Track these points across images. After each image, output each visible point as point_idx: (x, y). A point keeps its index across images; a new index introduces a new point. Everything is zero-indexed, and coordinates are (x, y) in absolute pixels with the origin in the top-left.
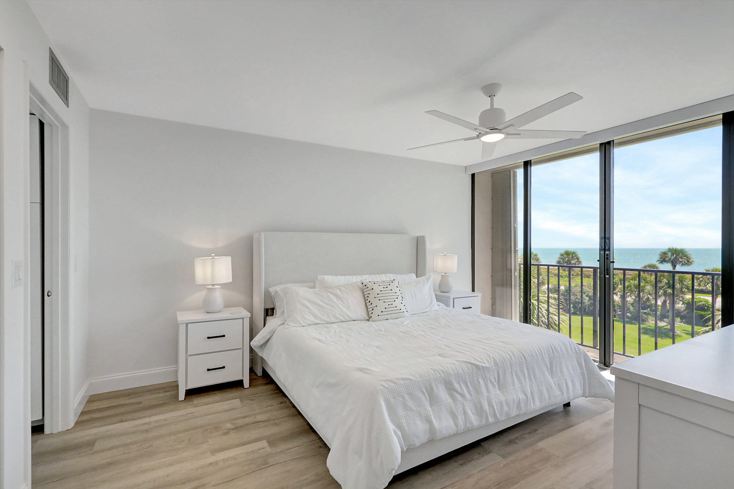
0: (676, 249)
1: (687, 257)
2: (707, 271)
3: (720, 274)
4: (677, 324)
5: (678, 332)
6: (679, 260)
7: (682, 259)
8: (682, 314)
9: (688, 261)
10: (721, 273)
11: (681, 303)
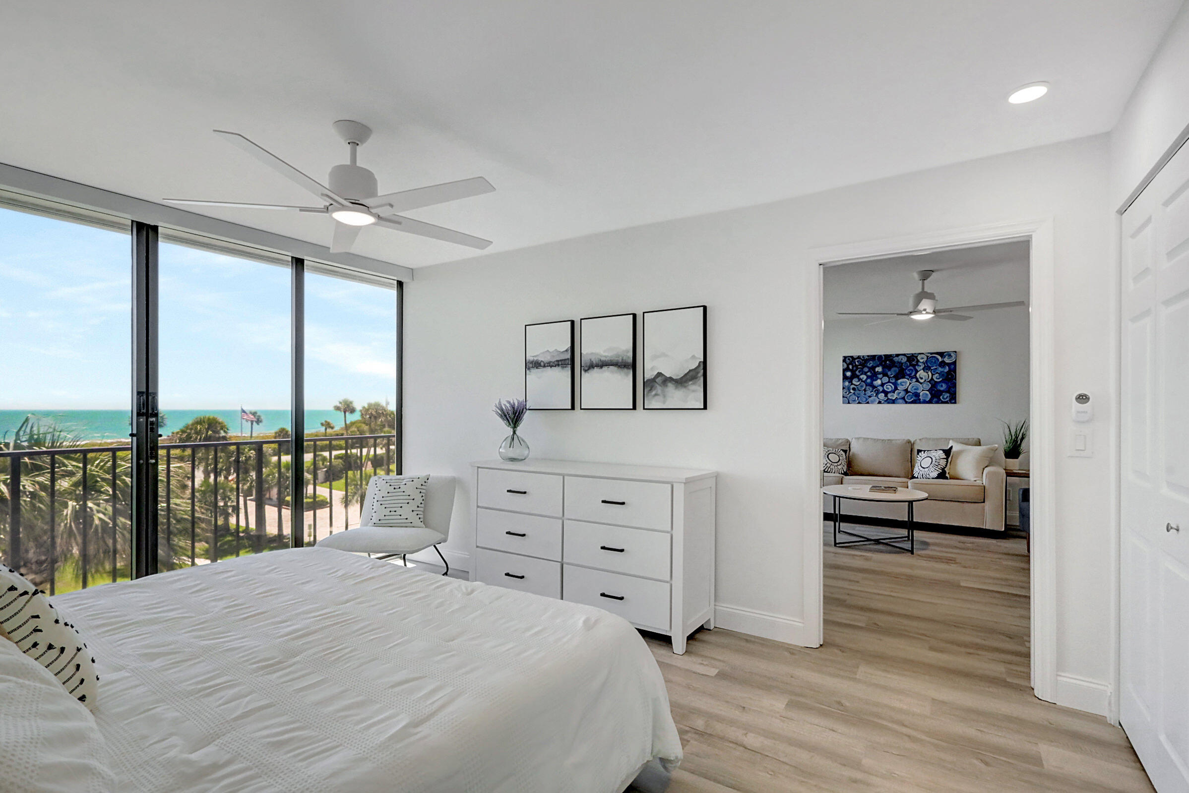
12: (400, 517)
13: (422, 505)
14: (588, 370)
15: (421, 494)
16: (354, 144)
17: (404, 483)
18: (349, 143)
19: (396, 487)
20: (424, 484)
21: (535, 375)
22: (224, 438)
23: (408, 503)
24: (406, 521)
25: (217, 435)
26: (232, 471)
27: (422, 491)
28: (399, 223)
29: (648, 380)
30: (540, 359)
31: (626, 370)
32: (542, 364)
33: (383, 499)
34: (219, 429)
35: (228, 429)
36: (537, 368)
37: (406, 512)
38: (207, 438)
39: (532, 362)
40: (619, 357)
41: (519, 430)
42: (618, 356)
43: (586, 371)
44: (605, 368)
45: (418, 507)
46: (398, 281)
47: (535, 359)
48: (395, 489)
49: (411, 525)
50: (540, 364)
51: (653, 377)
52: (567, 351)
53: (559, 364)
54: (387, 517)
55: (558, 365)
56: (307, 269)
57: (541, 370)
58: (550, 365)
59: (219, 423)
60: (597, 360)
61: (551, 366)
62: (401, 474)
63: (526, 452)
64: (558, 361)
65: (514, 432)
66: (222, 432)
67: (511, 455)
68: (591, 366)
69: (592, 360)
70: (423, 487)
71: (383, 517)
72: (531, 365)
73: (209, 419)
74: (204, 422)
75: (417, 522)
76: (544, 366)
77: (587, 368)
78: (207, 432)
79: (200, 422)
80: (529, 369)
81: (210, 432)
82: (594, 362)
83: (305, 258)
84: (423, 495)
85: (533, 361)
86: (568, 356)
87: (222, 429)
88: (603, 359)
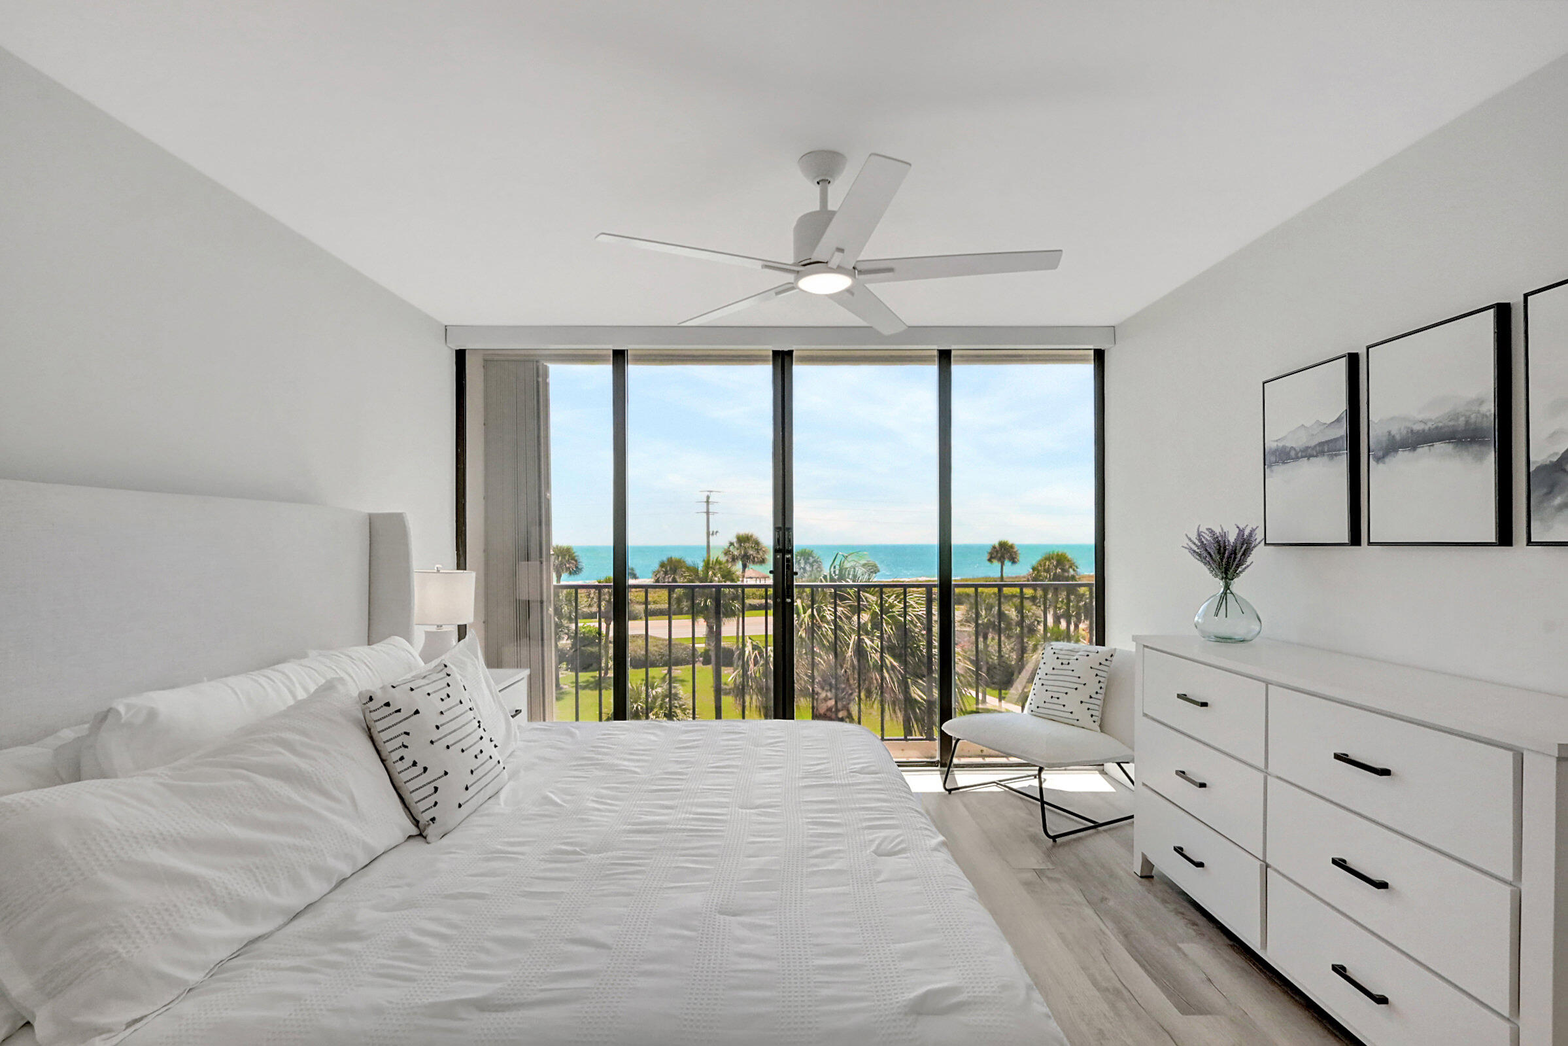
0: (560, 547)
1: (576, 561)
2: (599, 582)
3: (611, 586)
4: (562, 674)
5: (565, 687)
6: (565, 565)
7: (569, 564)
8: (567, 656)
9: (577, 567)
10: (612, 584)
11: (566, 637)
12: (1062, 708)
13: (1098, 696)
14: (1384, 457)
15: (1098, 678)
16: (823, 182)
17: (1075, 658)
18: (818, 183)
19: (1064, 662)
20: (1104, 662)
21: (1279, 476)
22: (1073, 578)
23: (1076, 689)
24: (1070, 716)
25: (1066, 574)
26: (1083, 618)
27: (1099, 673)
28: (891, 270)
29: (1542, 468)
30: (1289, 444)
31: (1475, 448)
32: (1293, 453)
33: (1047, 677)
34: (1067, 567)
35: (1077, 567)
36: (1284, 463)
37: (1072, 701)
38: (1056, 577)
39: (1275, 452)
40: (1458, 418)
41: (1237, 585)
42: (1456, 416)
43: (1379, 459)
44: (1423, 450)
45: (1091, 697)
46: (1095, 350)
47: (1281, 444)
48: (1062, 664)
49: (1074, 723)
50: (1288, 453)
51: (1555, 459)
52: (1338, 420)
53: (1322, 450)
54: (1046, 705)
55: (1322, 453)
56: (955, 361)
57: (1291, 465)
58: (1308, 453)
59: (1068, 561)
60: (1404, 432)
61: (1309, 457)
62: (1103, 645)
63: (1255, 627)
64: (1321, 444)
65: (1227, 587)
66: (1071, 570)
67: (1225, 631)
68: (1393, 447)
69: (1393, 433)
70: (1101, 667)
71: (1041, 704)
72: (1273, 459)
73: (1058, 555)
74: (1053, 558)
75: (1086, 720)
76: (1297, 458)
77: (1380, 454)
78: (1056, 569)
79: (1049, 558)
80: (1270, 466)
81: (1059, 570)
82: (1398, 437)
83: (952, 347)
84: (1102, 680)
85: (1277, 450)
86: (1342, 430)
87: (1071, 567)
88: (1418, 427)
